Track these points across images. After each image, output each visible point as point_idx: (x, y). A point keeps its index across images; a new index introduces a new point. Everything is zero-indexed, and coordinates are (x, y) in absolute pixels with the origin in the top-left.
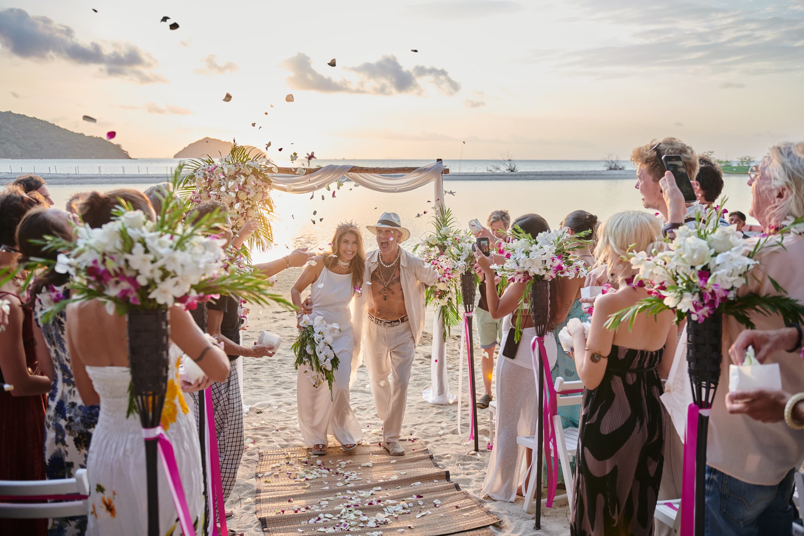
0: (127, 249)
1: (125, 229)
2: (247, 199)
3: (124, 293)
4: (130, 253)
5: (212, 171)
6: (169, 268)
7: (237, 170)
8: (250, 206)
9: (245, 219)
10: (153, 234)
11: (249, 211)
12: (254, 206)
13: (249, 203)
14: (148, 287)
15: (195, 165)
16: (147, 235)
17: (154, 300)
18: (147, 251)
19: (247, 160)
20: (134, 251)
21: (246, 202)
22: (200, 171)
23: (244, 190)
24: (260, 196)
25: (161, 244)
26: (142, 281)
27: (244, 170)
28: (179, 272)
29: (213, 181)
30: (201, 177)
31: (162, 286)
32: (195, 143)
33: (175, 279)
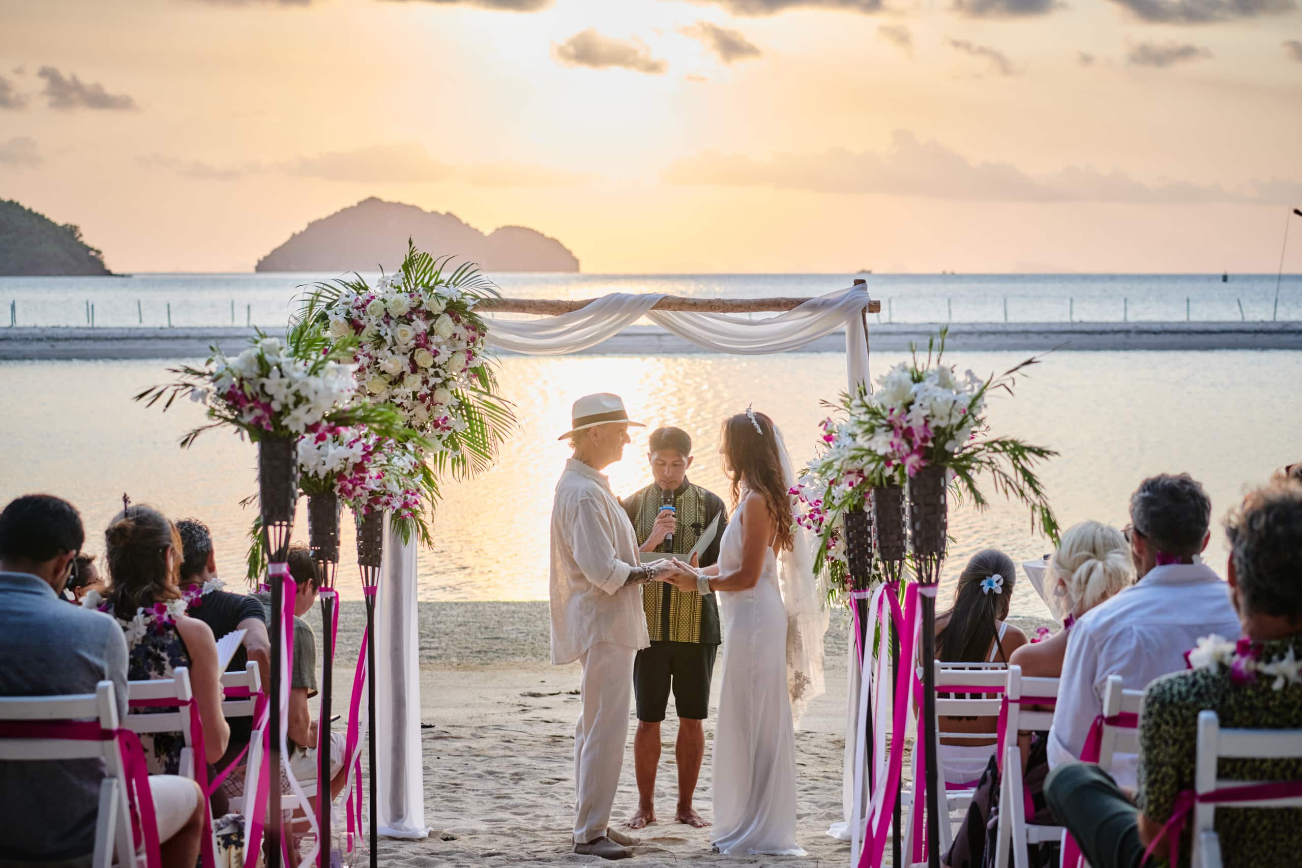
0: (265, 374)
1: (263, 354)
2: (434, 366)
3: (258, 419)
4: (267, 377)
5: (363, 306)
6: (303, 393)
7: (415, 305)
8: (439, 381)
9: (428, 409)
10: (289, 359)
11: (437, 392)
12: (448, 380)
13: (437, 375)
14: (280, 414)
15: (329, 295)
16: (283, 359)
17: (286, 427)
18: (282, 376)
19: (436, 284)
20: (271, 375)
21: (432, 371)
22: (339, 308)
23: (429, 345)
24: (461, 359)
25: (296, 370)
26: (276, 406)
27: (429, 303)
28: (312, 397)
29: (364, 327)
30: (341, 319)
31: (295, 413)
32: (329, 218)
33: (307, 407)
